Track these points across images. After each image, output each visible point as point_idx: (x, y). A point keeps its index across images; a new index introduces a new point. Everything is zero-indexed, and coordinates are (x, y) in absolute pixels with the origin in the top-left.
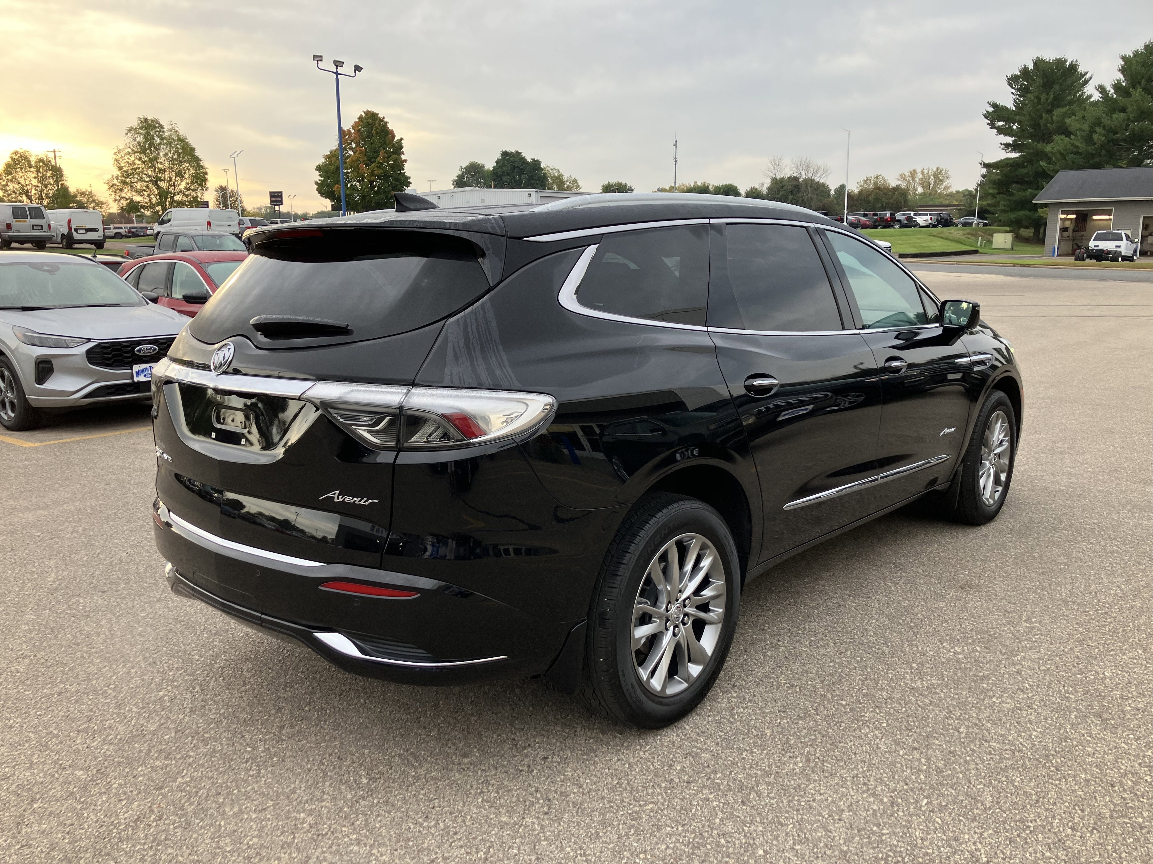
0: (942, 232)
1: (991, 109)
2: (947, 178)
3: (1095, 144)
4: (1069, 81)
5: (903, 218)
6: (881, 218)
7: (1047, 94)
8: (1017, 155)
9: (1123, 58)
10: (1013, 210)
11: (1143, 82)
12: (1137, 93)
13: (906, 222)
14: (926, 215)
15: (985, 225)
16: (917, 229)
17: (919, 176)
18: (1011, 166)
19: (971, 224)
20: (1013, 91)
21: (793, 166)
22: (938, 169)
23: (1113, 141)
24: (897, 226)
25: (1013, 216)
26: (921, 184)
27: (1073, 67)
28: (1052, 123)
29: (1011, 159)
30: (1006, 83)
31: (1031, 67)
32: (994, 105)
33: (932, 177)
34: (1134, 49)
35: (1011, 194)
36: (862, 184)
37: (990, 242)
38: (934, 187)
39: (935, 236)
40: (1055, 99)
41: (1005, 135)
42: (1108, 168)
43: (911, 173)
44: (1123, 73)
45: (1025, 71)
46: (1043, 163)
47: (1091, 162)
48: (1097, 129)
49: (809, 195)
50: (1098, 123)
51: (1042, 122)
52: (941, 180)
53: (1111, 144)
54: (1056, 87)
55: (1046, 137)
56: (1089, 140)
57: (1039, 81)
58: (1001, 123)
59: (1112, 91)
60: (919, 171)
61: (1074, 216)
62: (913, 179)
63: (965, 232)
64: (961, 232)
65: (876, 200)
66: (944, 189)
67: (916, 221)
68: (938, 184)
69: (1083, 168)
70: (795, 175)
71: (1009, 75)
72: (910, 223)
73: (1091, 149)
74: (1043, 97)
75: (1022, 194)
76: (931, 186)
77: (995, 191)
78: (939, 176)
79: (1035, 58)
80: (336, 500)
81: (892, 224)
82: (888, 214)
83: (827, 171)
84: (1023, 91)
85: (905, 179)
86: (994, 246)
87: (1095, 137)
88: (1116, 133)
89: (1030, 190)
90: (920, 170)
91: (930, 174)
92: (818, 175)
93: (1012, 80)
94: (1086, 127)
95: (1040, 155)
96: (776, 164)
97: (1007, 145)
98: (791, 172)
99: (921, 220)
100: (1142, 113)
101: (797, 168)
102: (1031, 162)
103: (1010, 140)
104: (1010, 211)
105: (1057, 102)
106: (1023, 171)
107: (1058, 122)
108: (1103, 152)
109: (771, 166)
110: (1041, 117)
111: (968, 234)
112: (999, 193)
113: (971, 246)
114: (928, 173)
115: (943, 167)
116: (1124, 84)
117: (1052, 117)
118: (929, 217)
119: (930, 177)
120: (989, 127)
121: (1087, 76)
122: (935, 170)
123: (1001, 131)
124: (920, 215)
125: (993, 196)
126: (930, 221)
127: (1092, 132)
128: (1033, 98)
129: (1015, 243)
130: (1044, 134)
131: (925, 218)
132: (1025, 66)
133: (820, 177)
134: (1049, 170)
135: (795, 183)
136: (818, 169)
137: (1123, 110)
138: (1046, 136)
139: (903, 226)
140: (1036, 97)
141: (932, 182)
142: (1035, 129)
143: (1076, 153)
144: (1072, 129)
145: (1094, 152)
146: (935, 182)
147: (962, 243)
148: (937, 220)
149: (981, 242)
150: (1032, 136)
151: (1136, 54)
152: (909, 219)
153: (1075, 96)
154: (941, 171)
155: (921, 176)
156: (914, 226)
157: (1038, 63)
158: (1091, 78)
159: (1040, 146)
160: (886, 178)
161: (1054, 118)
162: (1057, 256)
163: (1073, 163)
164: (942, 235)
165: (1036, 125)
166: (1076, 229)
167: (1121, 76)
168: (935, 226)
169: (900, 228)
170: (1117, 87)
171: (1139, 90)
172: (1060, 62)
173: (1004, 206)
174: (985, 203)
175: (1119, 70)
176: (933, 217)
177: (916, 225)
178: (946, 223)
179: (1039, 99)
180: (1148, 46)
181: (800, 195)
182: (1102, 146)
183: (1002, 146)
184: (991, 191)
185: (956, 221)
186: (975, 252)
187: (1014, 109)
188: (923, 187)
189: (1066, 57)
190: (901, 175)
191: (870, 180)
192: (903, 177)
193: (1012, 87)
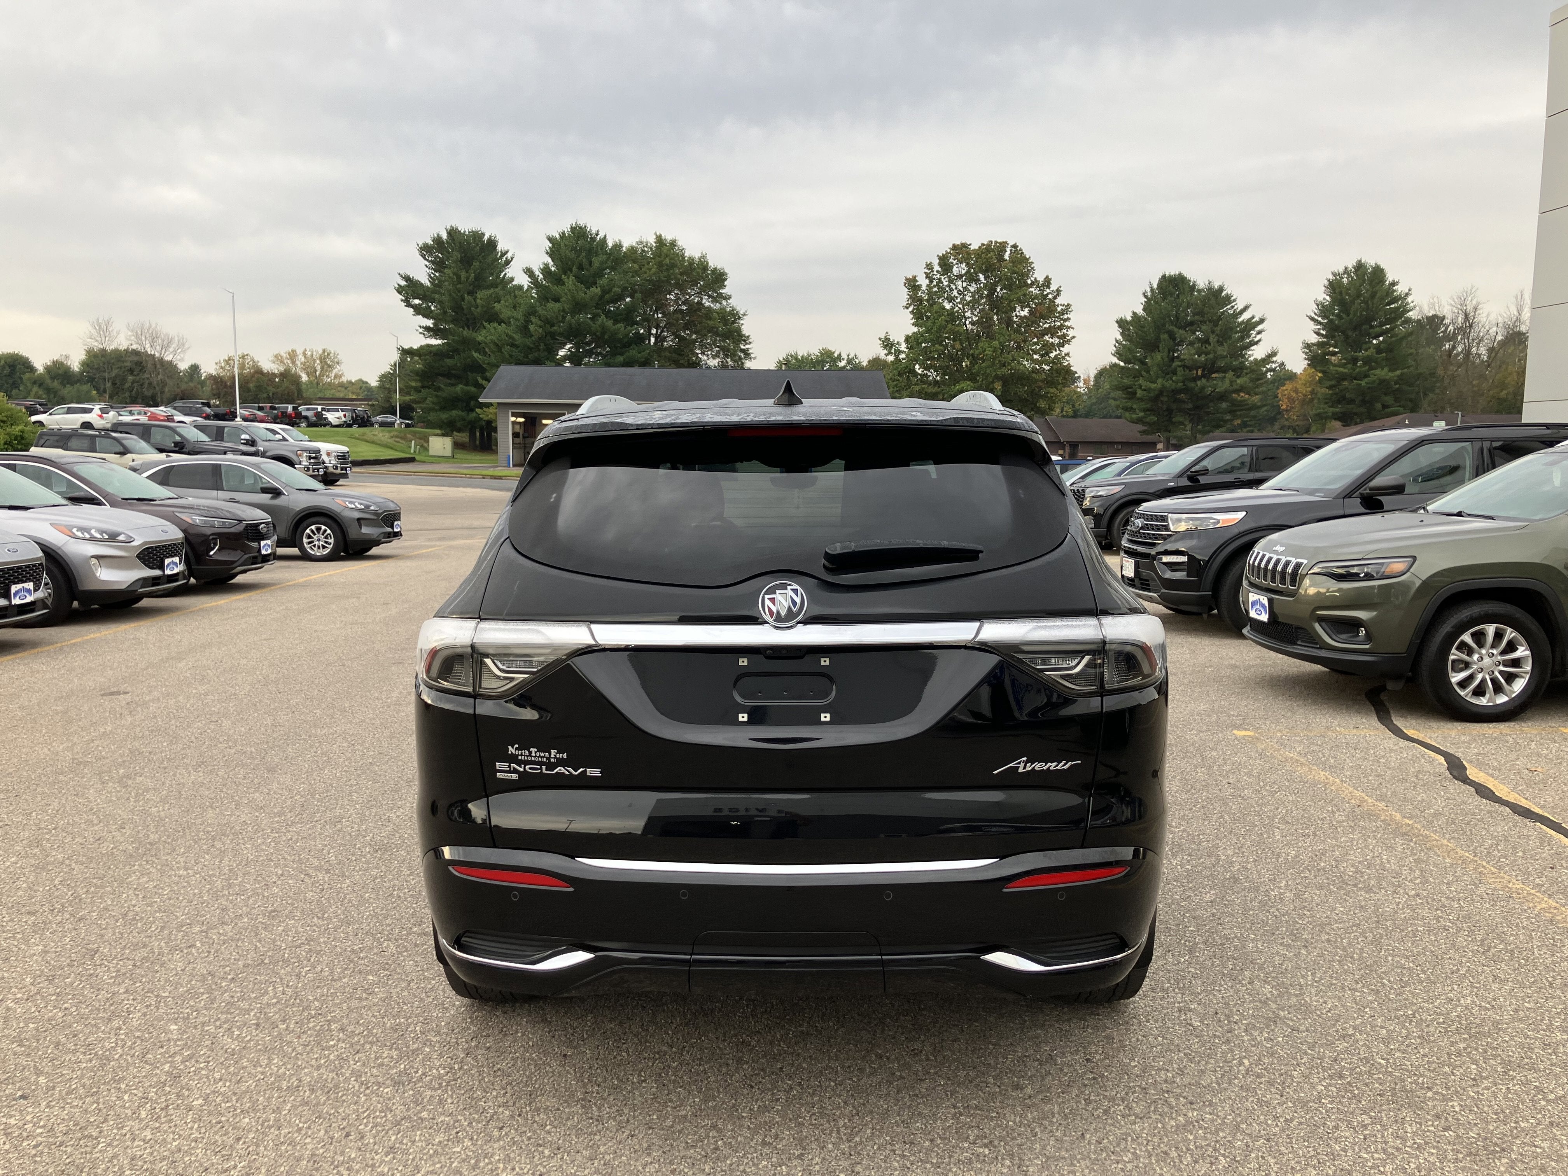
0: (364, 434)
1: (403, 283)
2: (338, 363)
3: (532, 336)
4: (489, 260)
5: (310, 414)
6: (282, 413)
7: (467, 272)
8: (439, 342)
9: (550, 239)
10: (443, 408)
11: (575, 269)
12: (570, 281)
13: (314, 419)
14: (337, 410)
15: (407, 426)
16: (328, 428)
17: (301, 358)
18: (435, 354)
19: (392, 424)
20: (427, 263)
21: (130, 333)
22: (324, 351)
23: (550, 333)
24: (304, 425)
25: (444, 416)
26: (305, 369)
27: (492, 244)
28: (477, 307)
29: (431, 346)
30: (417, 253)
31: (444, 236)
32: (407, 278)
33: (318, 362)
34: (560, 230)
35: (438, 389)
36: (223, 365)
37: (426, 449)
38: (321, 375)
39: (358, 439)
40: (477, 278)
41: (424, 316)
42: (550, 366)
43: (289, 354)
44: (551, 256)
45: (438, 240)
46: (476, 355)
47: (530, 356)
48: (533, 319)
49: (160, 377)
50: (532, 312)
51: (464, 305)
52: (329, 366)
53: (548, 337)
54: (476, 264)
55: (472, 323)
56: (524, 329)
57: (457, 255)
58: (417, 301)
59: (541, 276)
60: (299, 351)
61: (522, 420)
62: (294, 363)
63: (392, 434)
64: (387, 435)
65: (259, 388)
66: (335, 377)
67: (326, 418)
68: (326, 371)
69: (519, 363)
70: (134, 347)
71: (421, 244)
72: (319, 422)
73: (528, 342)
74: (463, 275)
75: (451, 389)
76: (318, 373)
77: (419, 384)
78: (327, 361)
79: (448, 227)
80: (1021, 770)
81: (298, 421)
82: (290, 408)
83: (183, 344)
84: (438, 265)
85: (282, 362)
86: (432, 452)
87: (532, 328)
88: (552, 325)
89: (461, 386)
90: (301, 351)
91: (314, 357)
92: (171, 349)
93: (425, 250)
94: (519, 314)
95: (468, 344)
96: (103, 328)
97: (427, 329)
98: (128, 343)
99: (333, 417)
100: (577, 304)
101: (137, 337)
102: (456, 351)
103: (430, 323)
104: (440, 410)
105: (479, 283)
106: (449, 362)
107: (483, 306)
108: (542, 346)
109: (93, 331)
110: (463, 299)
111: (397, 437)
112: (423, 387)
113: (403, 452)
114: (312, 355)
115: (331, 349)
116: (553, 269)
117: (475, 300)
118: (341, 414)
119: (314, 361)
120: (403, 304)
121: (509, 255)
122: (321, 352)
123: (418, 310)
124: (328, 410)
125: (417, 390)
126: (344, 419)
127: (528, 322)
128: (451, 275)
129: (456, 451)
130: (468, 319)
131: (338, 414)
132: (438, 235)
133: (175, 352)
134: (484, 362)
135: (136, 359)
136: (170, 342)
137: (557, 300)
138: (471, 321)
139: (311, 425)
140: (454, 274)
141: (319, 368)
142: (456, 313)
143: (512, 345)
144: (502, 316)
145: (532, 346)
146: (322, 368)
147: (392, 448)
148: (352, 417)
149: (415, 448)
150: (454, 321)
151: (563, 235)
152: (319, 415)
153: (498, 277)
154: (328, 354)
155: (303, 359)
156: (325, 426)
157: (453, 233)
158: (512, 259)
159: (466, 333)
160: (256, 359)
161: (478, 301)
162: (514, 466)
163: (511, 356)
164: (365, 437)
165: (458, 308)
166: (526, 435)
167: (549, 260)
168: (350, 426)
169: (308, 426)
170: (546, 270)
171: (572, 278)
172: (477, 236)
173: (433, 403)
174: (408, 398)
175: (547, 253)
176: (347, 414)
177: (326, 424)
178: (362, 421)
179: (459, 277)
180: (575, 228)
181: (146, 375)
182: (540, 339)
183: (421, 330)
184: (413, 384)
185: (373, 419)
186: (411, 460)
187: (429, 284)
188: (308, 374)
189: (484, 230)
190: (276, 356)
191: (233, 360)
192: (278, 358)
193: (425, 259)
